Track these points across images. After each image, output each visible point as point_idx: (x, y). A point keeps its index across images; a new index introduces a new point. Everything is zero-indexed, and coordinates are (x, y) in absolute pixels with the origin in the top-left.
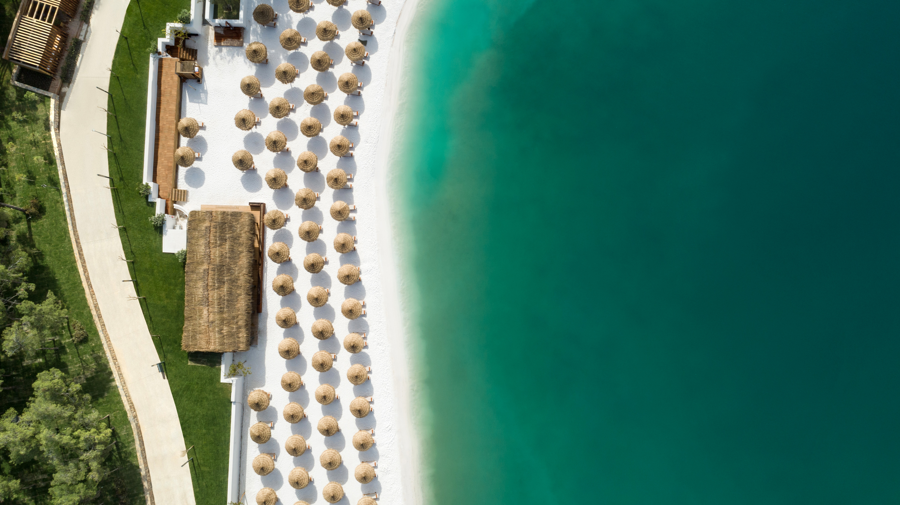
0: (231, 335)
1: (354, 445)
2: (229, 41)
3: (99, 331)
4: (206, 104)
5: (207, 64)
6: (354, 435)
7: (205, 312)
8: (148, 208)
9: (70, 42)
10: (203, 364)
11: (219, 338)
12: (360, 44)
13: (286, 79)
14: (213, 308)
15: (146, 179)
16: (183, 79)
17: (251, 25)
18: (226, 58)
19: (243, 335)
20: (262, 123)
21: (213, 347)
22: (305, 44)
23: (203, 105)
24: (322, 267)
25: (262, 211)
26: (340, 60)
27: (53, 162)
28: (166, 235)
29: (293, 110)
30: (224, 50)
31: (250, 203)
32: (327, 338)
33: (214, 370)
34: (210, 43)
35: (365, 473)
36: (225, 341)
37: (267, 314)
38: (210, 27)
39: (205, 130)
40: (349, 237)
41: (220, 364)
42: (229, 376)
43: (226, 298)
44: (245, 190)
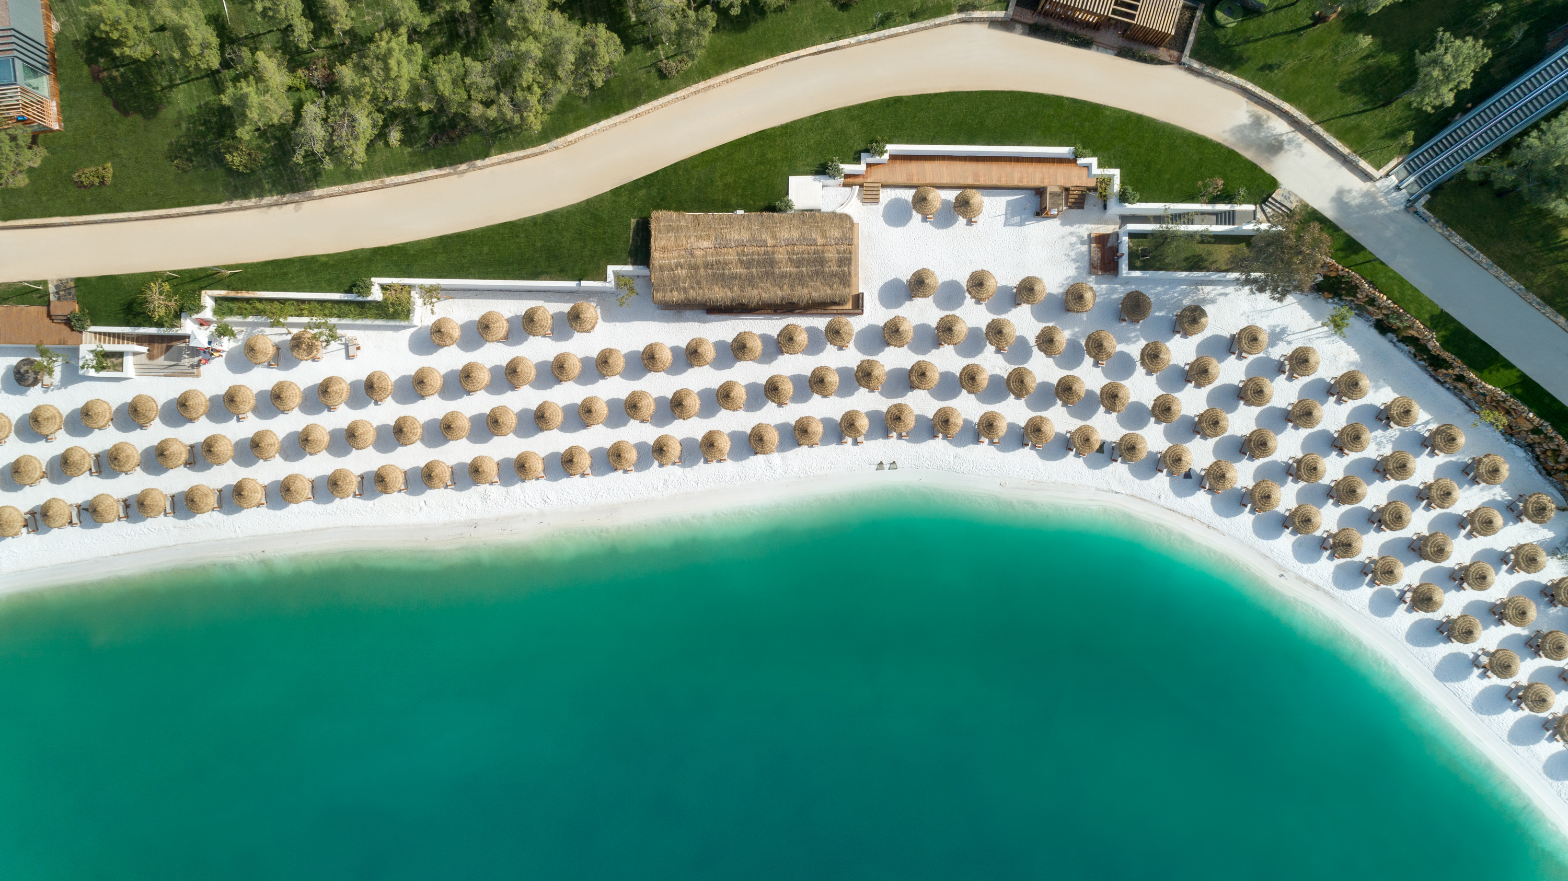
0: (675, 281)
1: (522, 453)
2: (1096, 255)
3: (676, 93)
4: (1006, 224)
5: (1063, 224)
6: (537, 453)
7: (706, 244)
8: (852, 154)
9: (1087, 34)
10: (633, 240)
11: (670, 265)
12: (1097, 446)
13: (1043, 343)
14: (713, 254)
15: (892, 148)
16: (1040, 192)
17: (1122, 285)
18: (1072, 250)
19: (676, 296)
20: (979, 306)
21: (657, 256)
22: (1096, 364)
23: (1003, 221)
24: (773, 401)
25: (851, 311)
26: (1074, 414)
27: (914, 18)
28: (814, 180)
29: (999, 350)
30: (1085, 248)
31: (863, 294)
32: (673, 411)
33: (624, 256)
34: (1093, 226)
35: (484, 471)
36: (666, 272)
37: (705, 322)
38: (1118, 226)
39: (967, 224)
40: (817, 439)
41: (634, 264)
42: (617, 276)
43: (727, 272)
44: (881, 284)
